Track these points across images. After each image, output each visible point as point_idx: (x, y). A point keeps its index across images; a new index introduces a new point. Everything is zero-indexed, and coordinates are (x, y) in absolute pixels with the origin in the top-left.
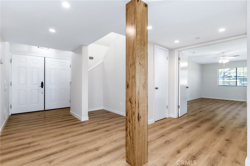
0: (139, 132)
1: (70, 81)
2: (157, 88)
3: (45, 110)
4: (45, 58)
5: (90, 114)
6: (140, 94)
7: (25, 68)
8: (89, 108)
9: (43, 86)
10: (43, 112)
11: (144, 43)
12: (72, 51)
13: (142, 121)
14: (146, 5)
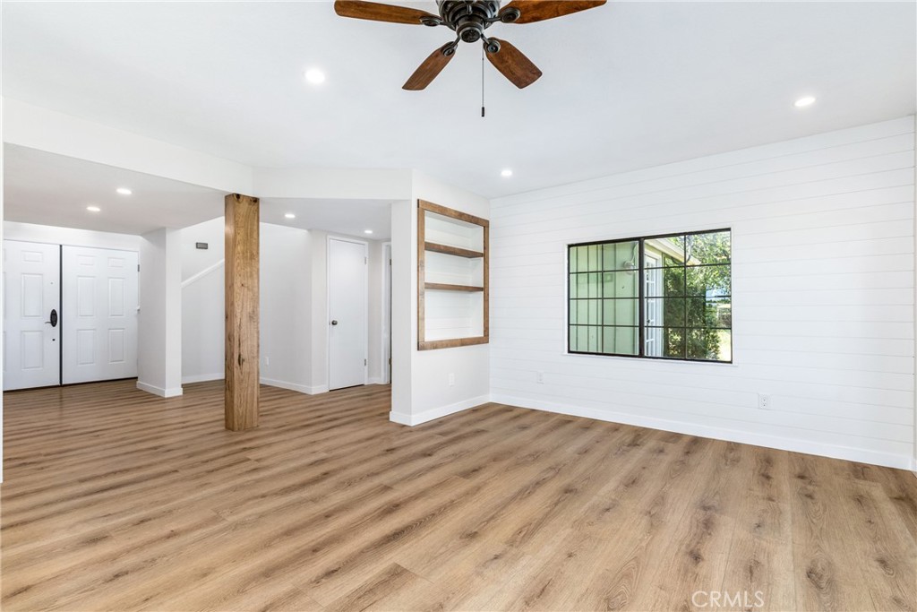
0: (241, 381)
1: (138, 308)
2: (334, 323)
3: (61, 386)
4: (61, 246)
5: (187, 387)
6: (243, 328)
8: (183, 375)
9: (56, 321)
10: (58, 389)
11: (252, 255)
12: (141, 235)
13: (246, 366)
14: (256, 200)
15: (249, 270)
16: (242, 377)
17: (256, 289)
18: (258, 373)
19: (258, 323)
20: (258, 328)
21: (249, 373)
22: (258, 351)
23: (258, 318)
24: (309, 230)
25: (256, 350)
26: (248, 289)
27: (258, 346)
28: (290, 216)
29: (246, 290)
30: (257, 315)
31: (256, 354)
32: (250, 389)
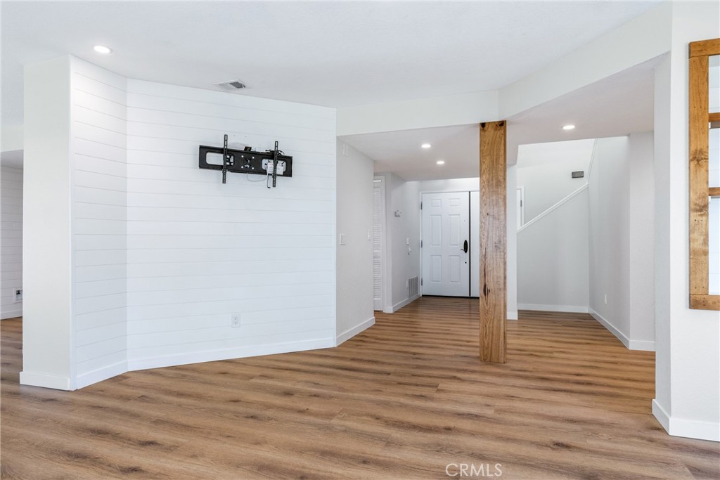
0: (486, 312)
3: (470, 298)
6: (489, 257)
7: (439, 217)
9: (467, 249)
10: (467, 300)
13: (491, 297)
14: (502, 124)
15: (494, 198)
16: (487, 308)
17: (502, 217)
18: (505, 306)
19: (505, 254)
20: (504, 258)
21: (495, 305)
22: (505, 283)
23: (505, 248)
24: (629, 135)
25: (502, 282)
26: (494, 218)
27: (505, 278)
28: (569, 127)
29: (491, 219)
30: (505, 245)
31: (502, 286)
32: (495, 322)
